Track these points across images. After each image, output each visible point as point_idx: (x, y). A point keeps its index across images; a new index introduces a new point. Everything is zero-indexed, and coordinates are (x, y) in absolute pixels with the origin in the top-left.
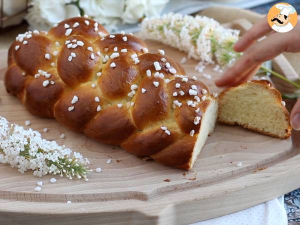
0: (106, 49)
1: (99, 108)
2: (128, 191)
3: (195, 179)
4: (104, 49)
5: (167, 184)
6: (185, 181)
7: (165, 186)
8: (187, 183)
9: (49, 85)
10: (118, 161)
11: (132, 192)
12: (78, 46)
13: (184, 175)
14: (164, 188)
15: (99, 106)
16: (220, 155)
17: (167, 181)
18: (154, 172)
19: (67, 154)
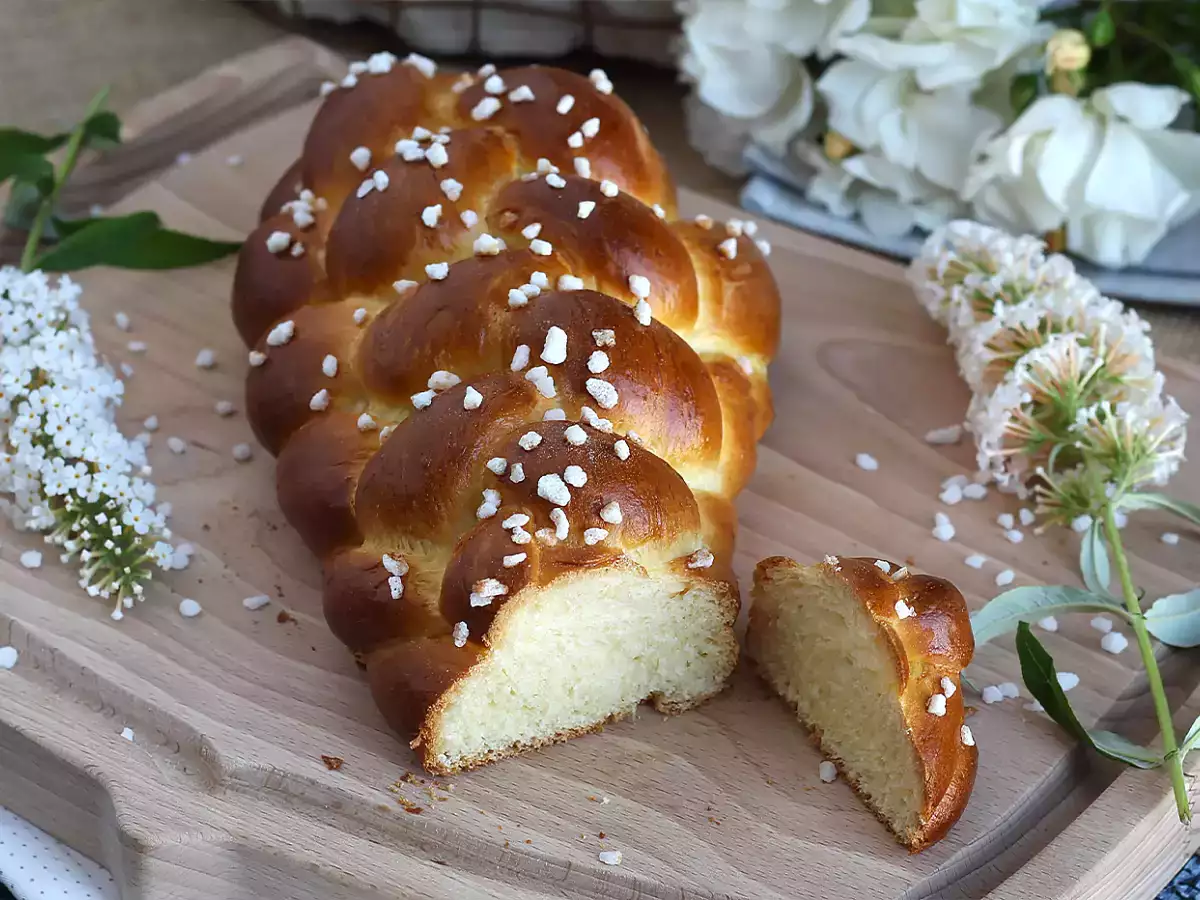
0: (508, 214)
1: (318, 400)
2: (183, 718)
3: (418, 811)
4: (502, 212)
5: (317, 771)
6: (380, 798)
7: (306, 775)
8: (383, 809)
9: (284, 253)
10: (283, 618)
11: (191, 730)
12: (425, 161)
13: (404, 778)
14: (296, 778)
15: (323, 392)
16: (592, 791)
17: (332, 764)
18: (335, 715)
19: (112, 496)
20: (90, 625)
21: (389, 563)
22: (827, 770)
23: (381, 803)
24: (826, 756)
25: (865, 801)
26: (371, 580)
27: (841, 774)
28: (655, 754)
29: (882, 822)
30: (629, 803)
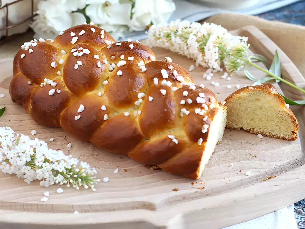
0: (112, 57)
1: (105, 117)
3: (204, 188)
4: (110, 57)
5: (175, 193)
6: (193, 191)
7: (173, 195)
8: (196, 192)
9: (56, 93)
10: (126, 171)
11: (140, 202)
12: (84, 54)
13: (193, 184)
14: (172, 197)
15: (106, 114)
16: (229, 164)
17: (175, 190)
18: (162, 182)
19: (74, 164)
20: (90, 195)
21: (171, 137)
22: (260, 136)
23: (195, 191)
24: (257, 134)
25: (274, 137)
26: (166, 144)
27: (264, 135)
28: (227, 152)
29: (281, 139)
30: (236, 163)
